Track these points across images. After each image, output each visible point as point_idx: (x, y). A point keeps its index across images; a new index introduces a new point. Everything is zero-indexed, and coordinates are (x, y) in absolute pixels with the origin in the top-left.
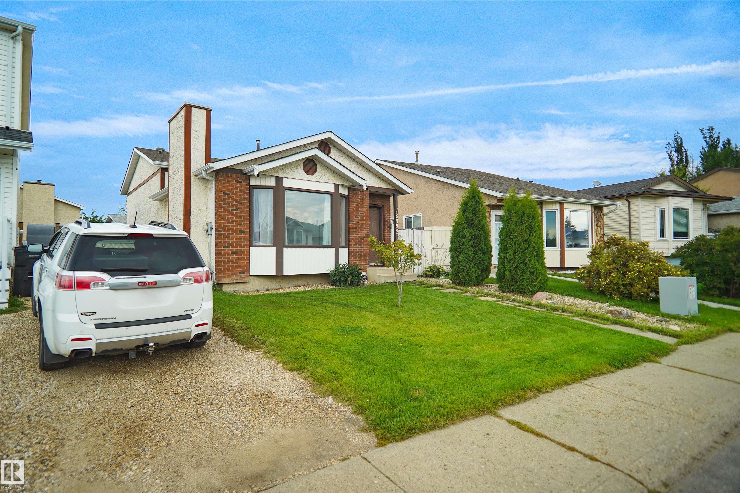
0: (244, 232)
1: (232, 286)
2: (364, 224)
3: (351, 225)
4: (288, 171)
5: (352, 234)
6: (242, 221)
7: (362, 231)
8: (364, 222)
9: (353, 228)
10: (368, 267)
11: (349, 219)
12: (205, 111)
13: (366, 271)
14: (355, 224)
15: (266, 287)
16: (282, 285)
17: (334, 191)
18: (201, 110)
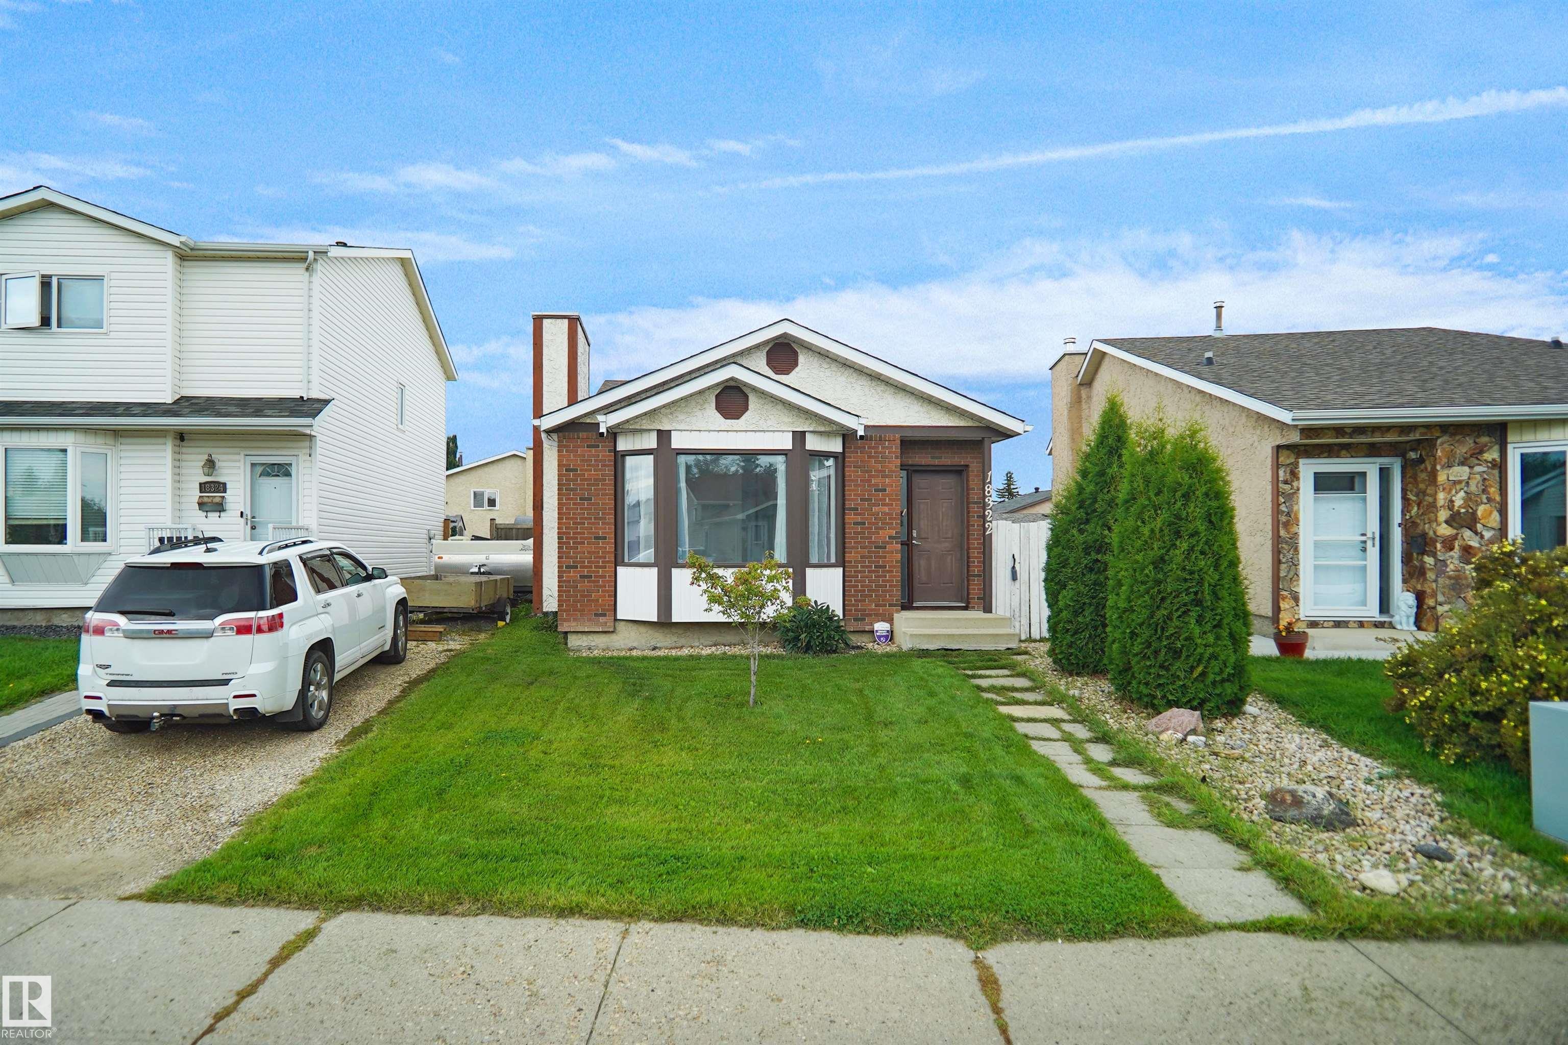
0: (605, 538)
1: (584, 637)
2: (886, 514)
3: (850, 517)
4: (681, 417)
5: (852, 538)
6: (600, 519)
7: (881, 528)
8: (886, 509)
9: (856, 523)
10: (897, 612)
11: (844, 504)
12: (566, 321)
13: (891, 621)
14: (860, 514)
15: (653, 643)
16: (682, 641)
17: (791, 448)
18: (559, 321)
